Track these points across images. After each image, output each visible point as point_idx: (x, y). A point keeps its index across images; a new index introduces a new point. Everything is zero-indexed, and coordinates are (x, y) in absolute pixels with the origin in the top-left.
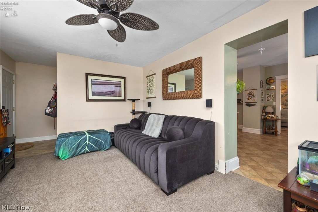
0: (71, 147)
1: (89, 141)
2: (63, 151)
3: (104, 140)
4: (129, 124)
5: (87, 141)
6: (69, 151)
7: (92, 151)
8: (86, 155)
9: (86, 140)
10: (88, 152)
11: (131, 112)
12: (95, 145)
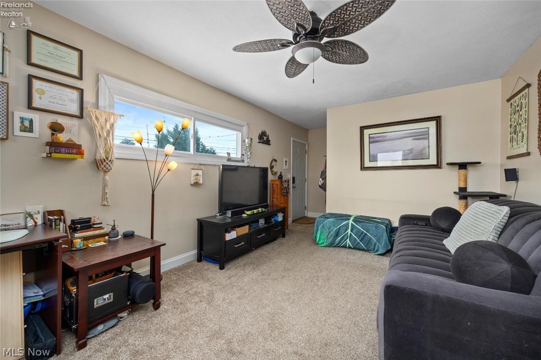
0: (330, 232)
1: (352, 231)
2: (320, 235)
3: (376, 236)
4: (430, 216)
5: (349, 231)
6: (327, 237)
7: (357, 248)
8: (347, 250)
9: (347, 229)
10: (350, 248)
11: (455, 193)
12: (360, 239)
